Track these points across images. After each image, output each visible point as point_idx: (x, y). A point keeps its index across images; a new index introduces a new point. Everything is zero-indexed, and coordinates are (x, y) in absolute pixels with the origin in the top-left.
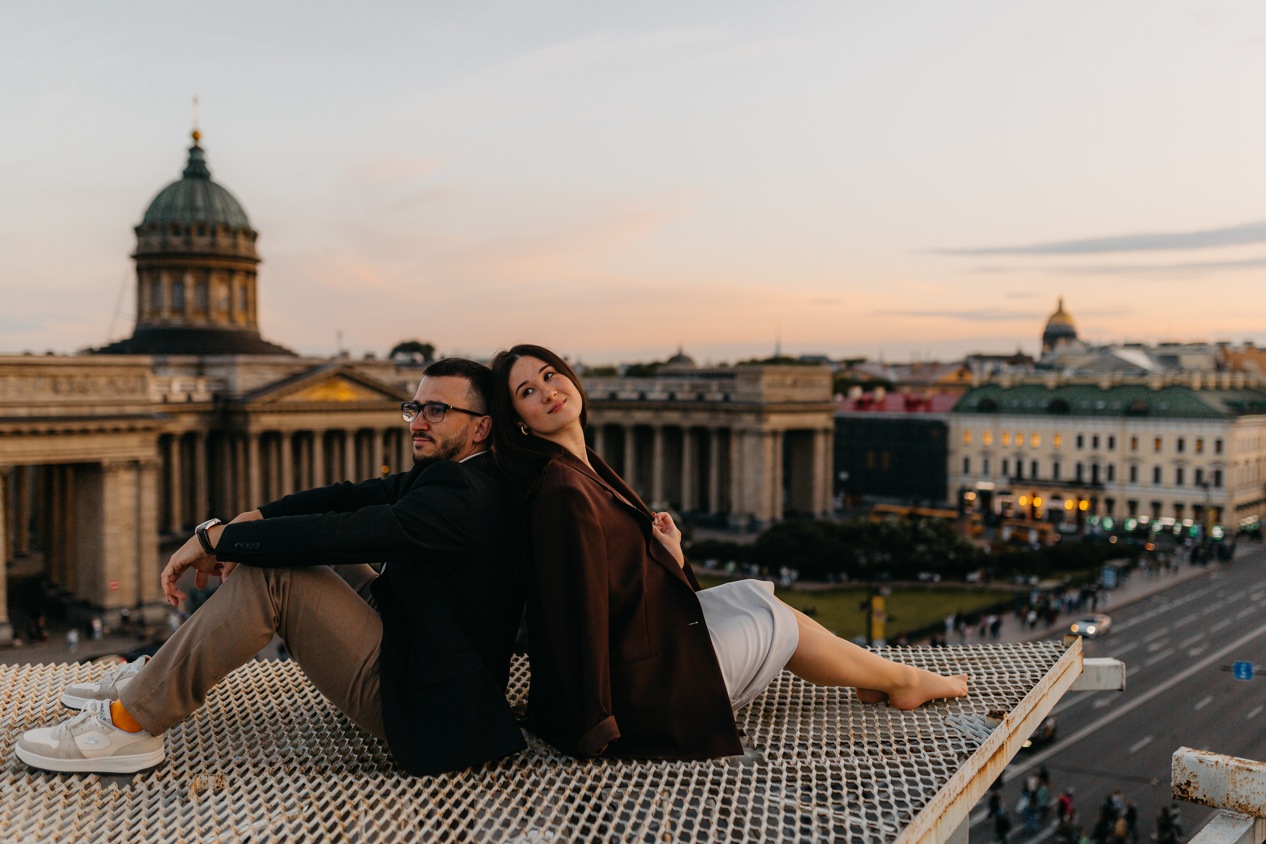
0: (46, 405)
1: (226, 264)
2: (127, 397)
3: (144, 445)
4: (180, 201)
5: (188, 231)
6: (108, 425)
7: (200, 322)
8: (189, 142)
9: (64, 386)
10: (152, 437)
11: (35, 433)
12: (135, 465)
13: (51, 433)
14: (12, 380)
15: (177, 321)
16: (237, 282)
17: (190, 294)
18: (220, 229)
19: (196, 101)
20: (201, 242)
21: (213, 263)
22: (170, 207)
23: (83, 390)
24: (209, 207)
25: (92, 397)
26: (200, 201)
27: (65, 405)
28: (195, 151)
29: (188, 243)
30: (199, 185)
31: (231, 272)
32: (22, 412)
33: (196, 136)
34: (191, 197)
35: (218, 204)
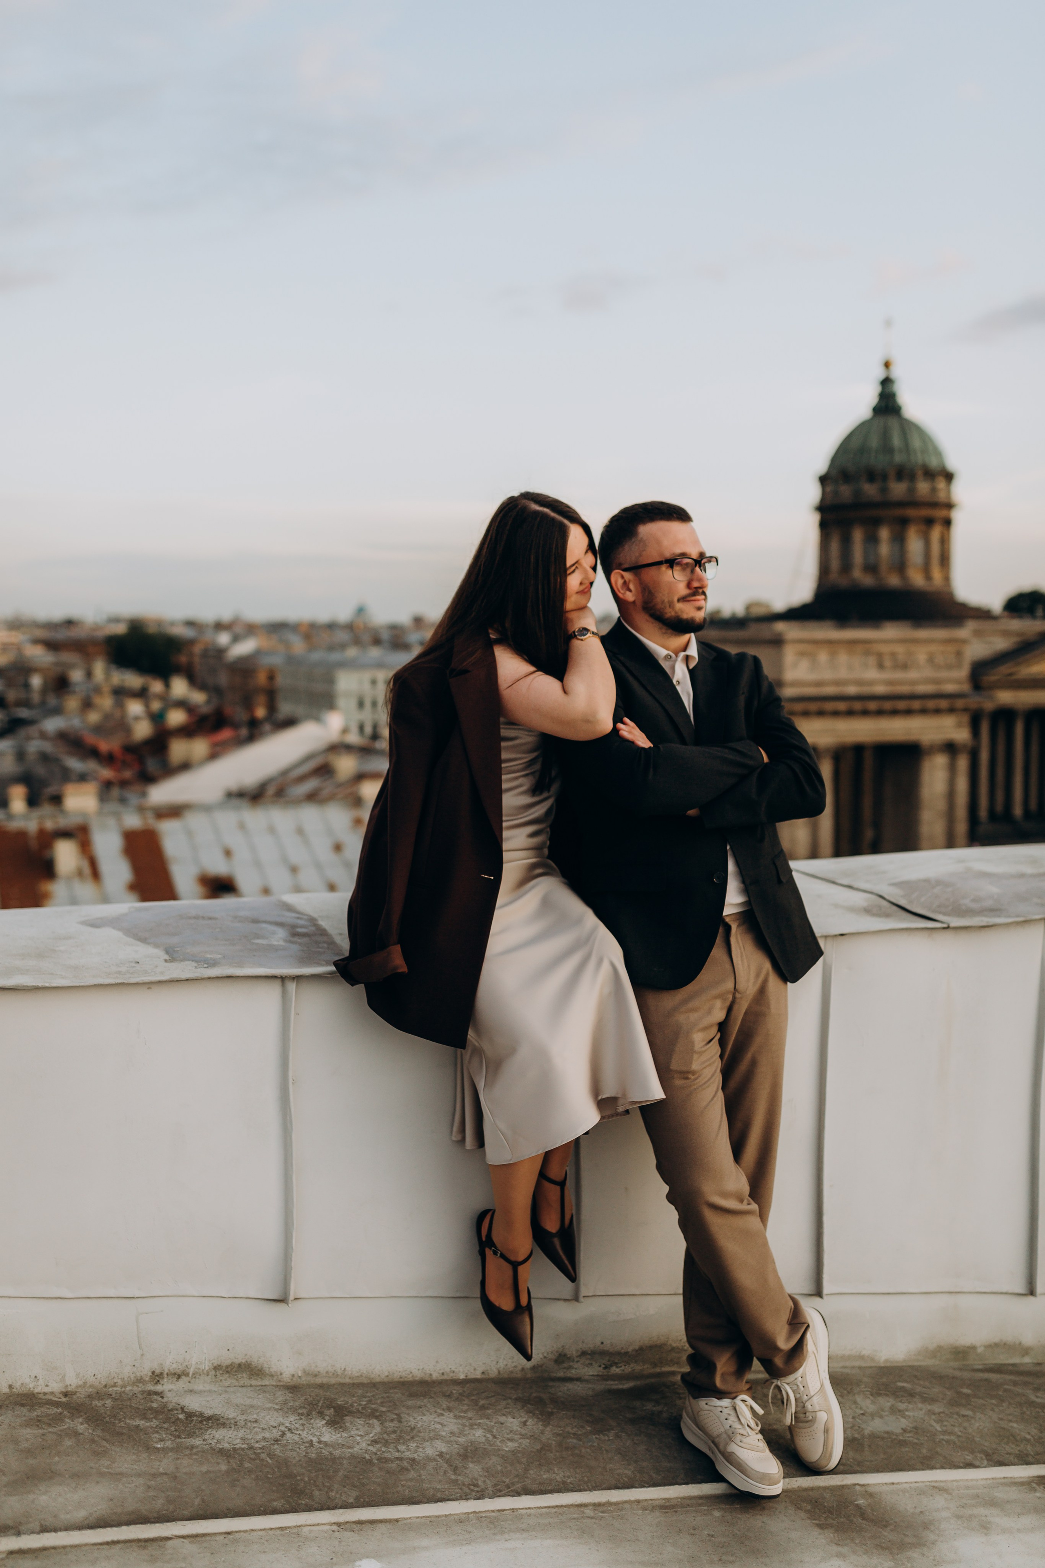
0: (871, 683)
1: (925, 512)
2: (944, 674)
3: (959, 725)
4: (874, 442)
5: (885, 477)
6: (931, 704)
7: (894, 581)
8: (881, 374)
9: (888, 663)
10: (965, 719)
11: (865, 713)
12: (950, 748)
13: (880, 713)
14: (843, 658)
15: (867, 581)
16: (936, 533)
17: (885, 549)
18: (920, 473)
19: (888, 323)
20: (898, 489)
21: (911, 512)
22: (863, 450)
23: (905, 667)
24: (907, 446)
25: (913, 675)
26: (896, 441)
27: (890, 683)
28: (886, 382)
29: (884, 490)
30: (893, 422)
31: (929, 522)
32: (852, 690)
33: (887, 365)
34: (886, 436)
35: (916, 443)
